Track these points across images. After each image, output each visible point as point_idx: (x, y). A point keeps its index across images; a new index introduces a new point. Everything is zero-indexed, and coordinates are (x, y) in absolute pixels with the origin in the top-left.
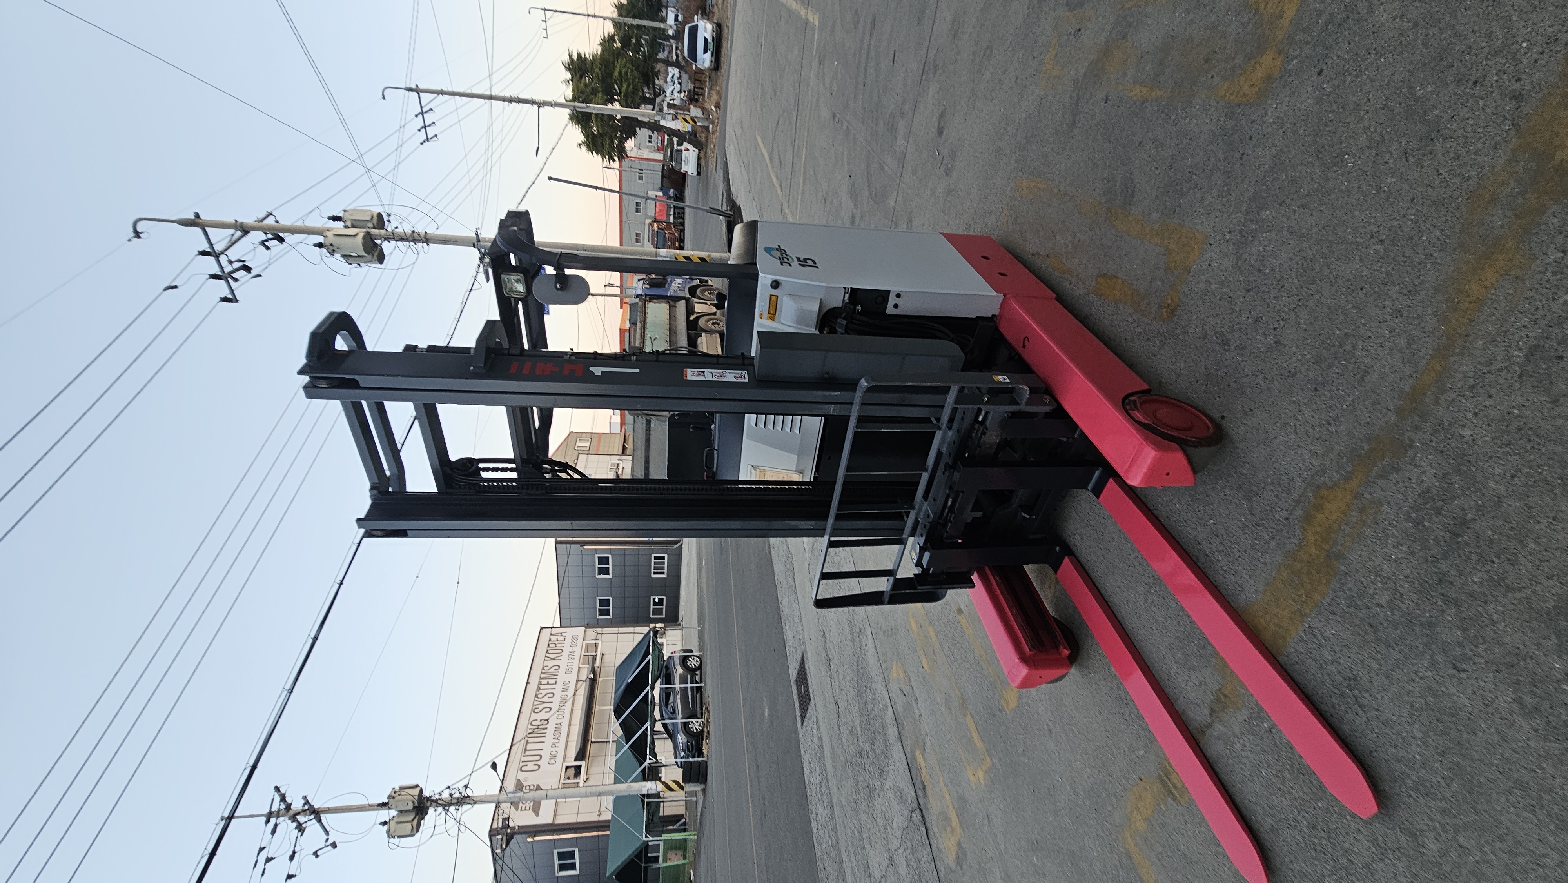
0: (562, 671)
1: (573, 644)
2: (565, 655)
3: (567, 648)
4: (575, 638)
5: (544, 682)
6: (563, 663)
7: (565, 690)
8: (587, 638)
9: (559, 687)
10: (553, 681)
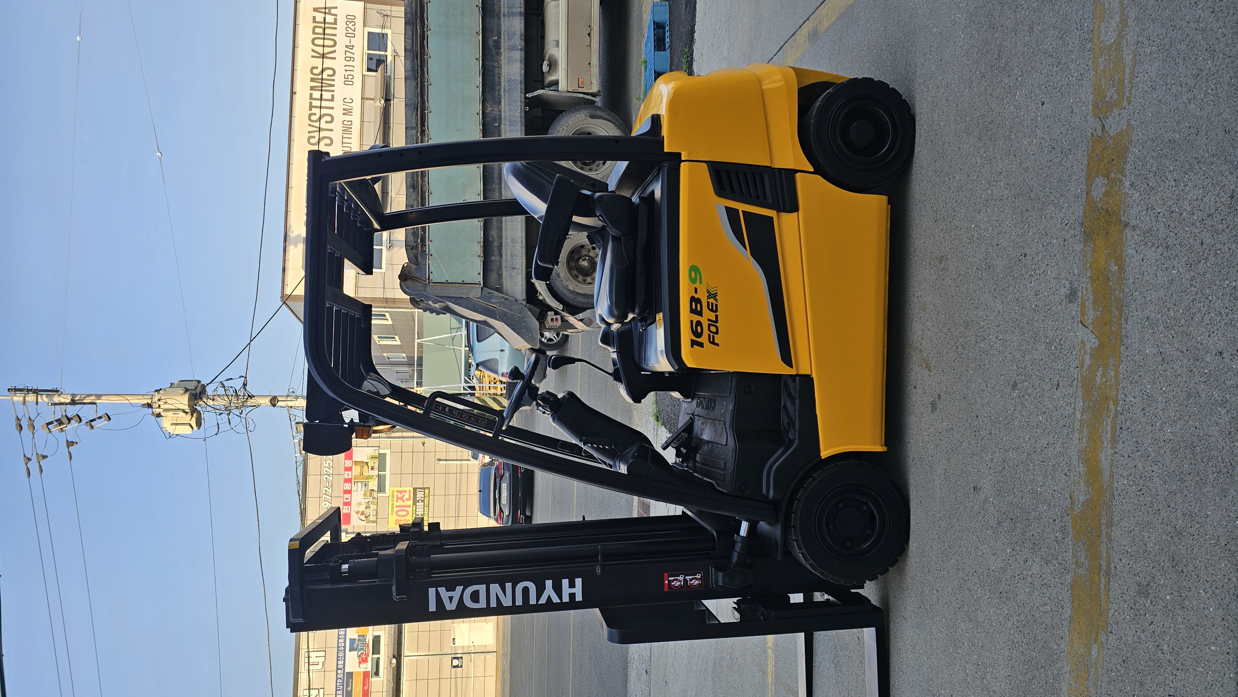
0: (339, 79)
1: (350, 34)
2: (340, 49)
3: (342, 41)
4: (351, 19)
5: (316, 94)
6: (338, 63)
7: (347, 112)
8: (369, 22)
9: (338, 105)
10: (327, 95)
